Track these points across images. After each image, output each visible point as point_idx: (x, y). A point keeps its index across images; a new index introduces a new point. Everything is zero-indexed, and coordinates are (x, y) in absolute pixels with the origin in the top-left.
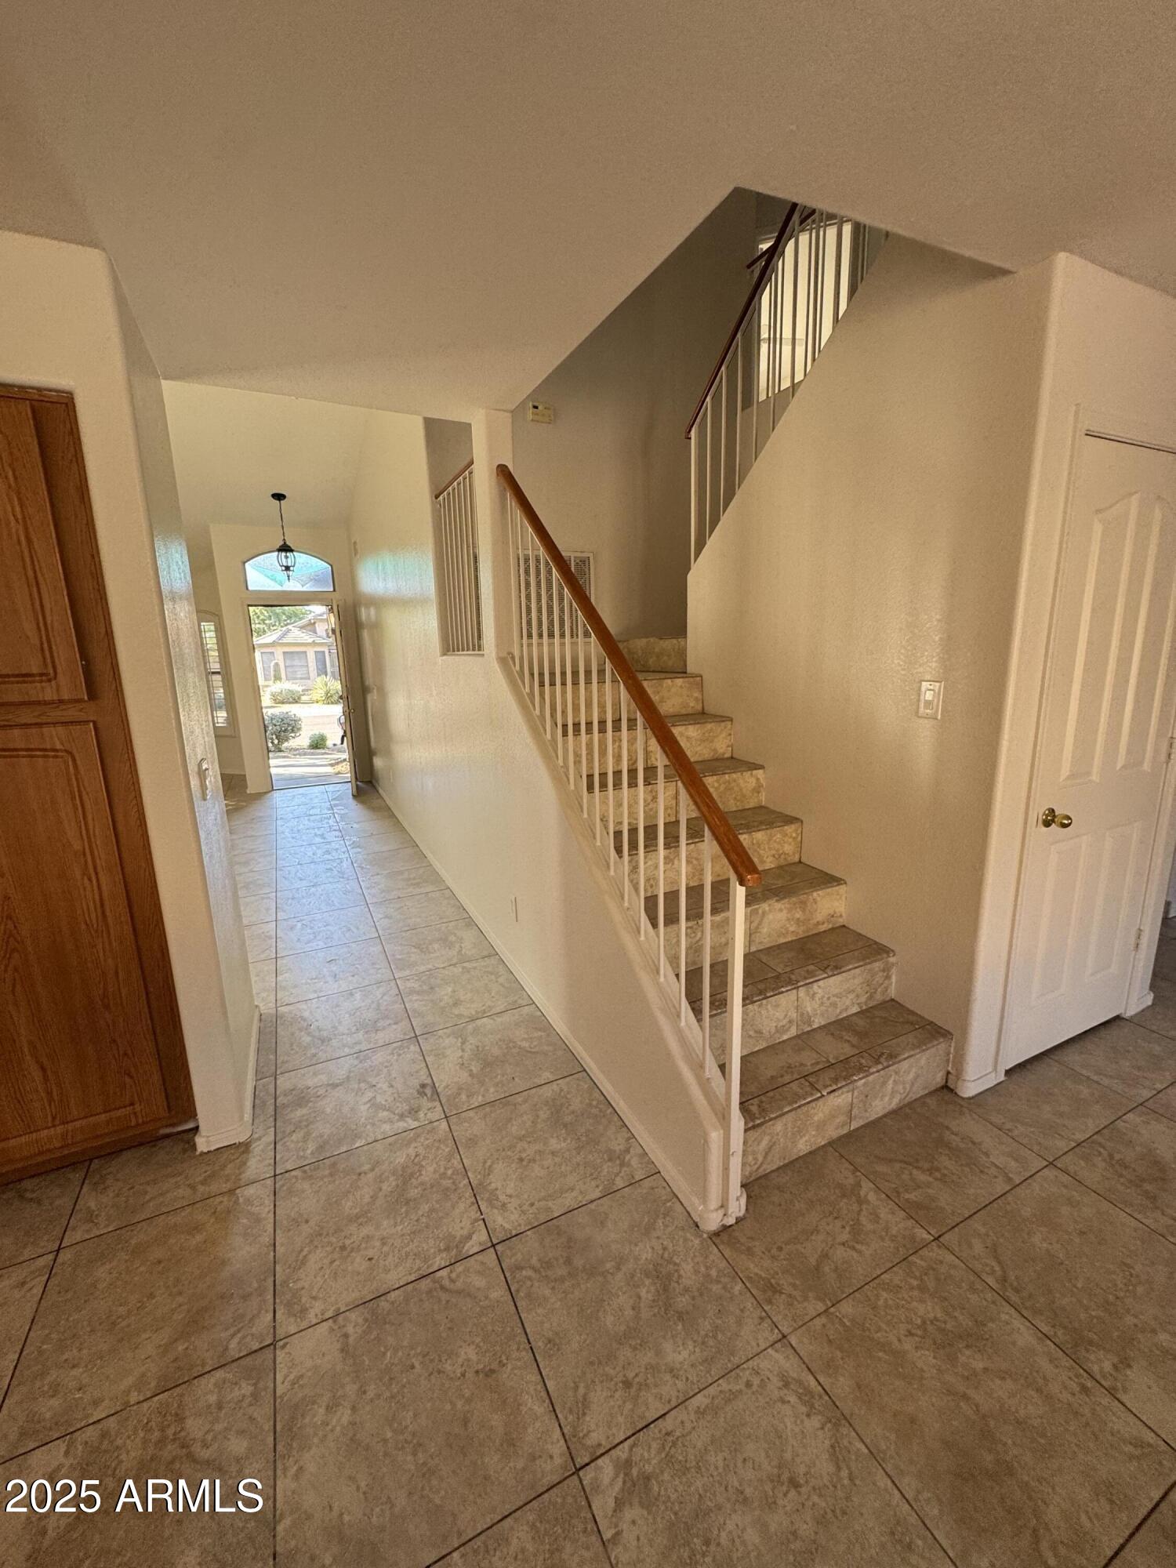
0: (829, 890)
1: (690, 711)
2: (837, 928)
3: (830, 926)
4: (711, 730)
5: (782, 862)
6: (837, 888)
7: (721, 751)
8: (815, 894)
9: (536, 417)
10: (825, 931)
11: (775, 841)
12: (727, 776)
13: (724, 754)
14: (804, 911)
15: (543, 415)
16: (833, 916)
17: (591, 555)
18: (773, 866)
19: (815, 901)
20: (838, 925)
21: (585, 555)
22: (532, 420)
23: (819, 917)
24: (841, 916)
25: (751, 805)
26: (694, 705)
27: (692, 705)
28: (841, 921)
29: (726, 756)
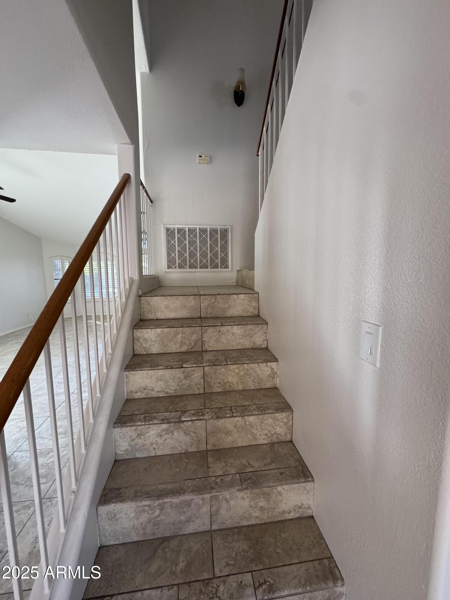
0: (294, 486)
1: (249, 314)
2: (305, 518)
3: (298, 515)
4: (251, 329)
5: (275, 439)
6: (304, 484)
7: (260, 343)
8: (279, 488)
9: (201, 161)
10: (292, 520)
11: (267, 424)
12: (245, 365)
13: (261, 345)
14: (268, 501)
15: (204, 160)
16: (300, 507)
17: (229, 228)
18: (266, 442)
19: (280, 494)
20: (305, 515)
21: (226, 227)
22: (199, 163)
23: (284, 507)
24: (309, 508)
25: (268, 386)
26: (251, 311)
27: (251, 310)
28: (309, 513)
29: (262, 347)
